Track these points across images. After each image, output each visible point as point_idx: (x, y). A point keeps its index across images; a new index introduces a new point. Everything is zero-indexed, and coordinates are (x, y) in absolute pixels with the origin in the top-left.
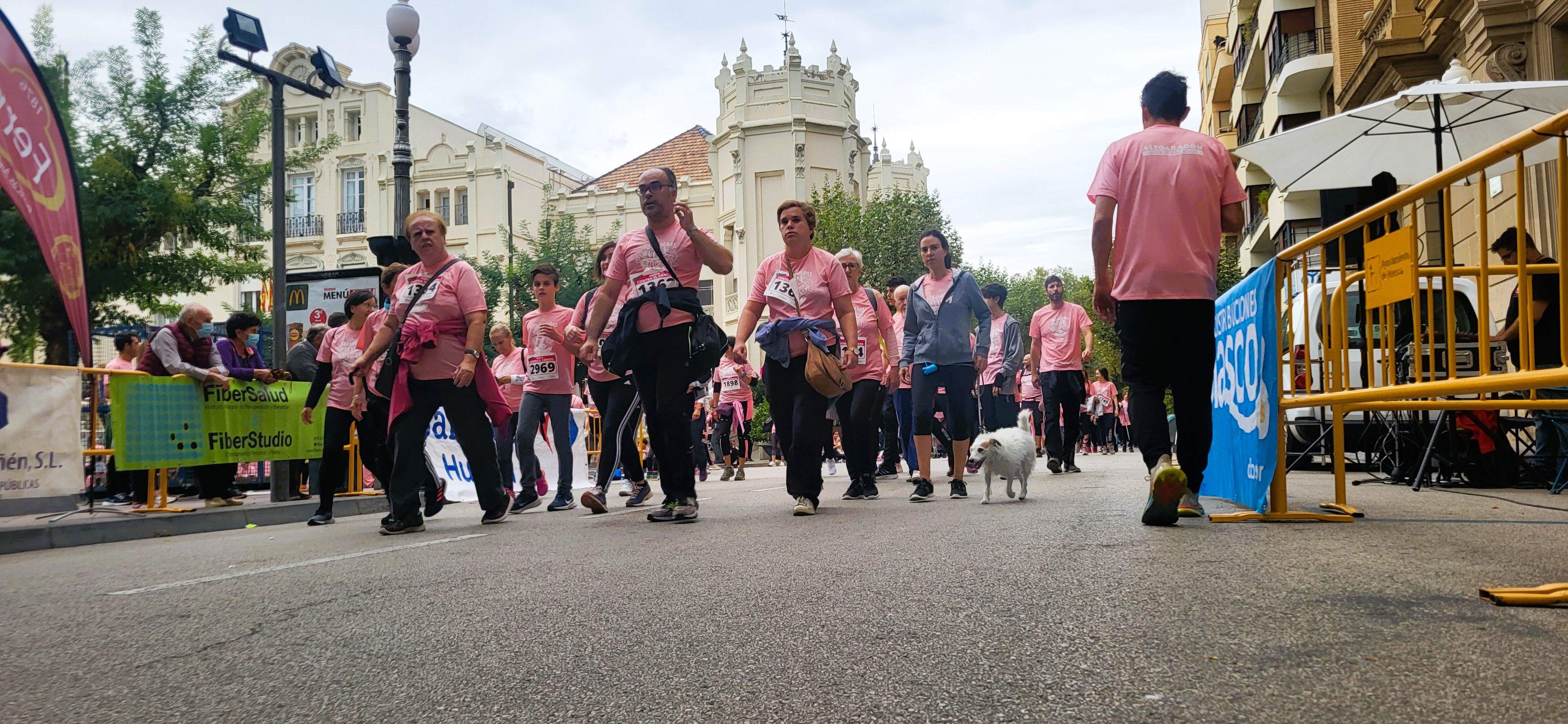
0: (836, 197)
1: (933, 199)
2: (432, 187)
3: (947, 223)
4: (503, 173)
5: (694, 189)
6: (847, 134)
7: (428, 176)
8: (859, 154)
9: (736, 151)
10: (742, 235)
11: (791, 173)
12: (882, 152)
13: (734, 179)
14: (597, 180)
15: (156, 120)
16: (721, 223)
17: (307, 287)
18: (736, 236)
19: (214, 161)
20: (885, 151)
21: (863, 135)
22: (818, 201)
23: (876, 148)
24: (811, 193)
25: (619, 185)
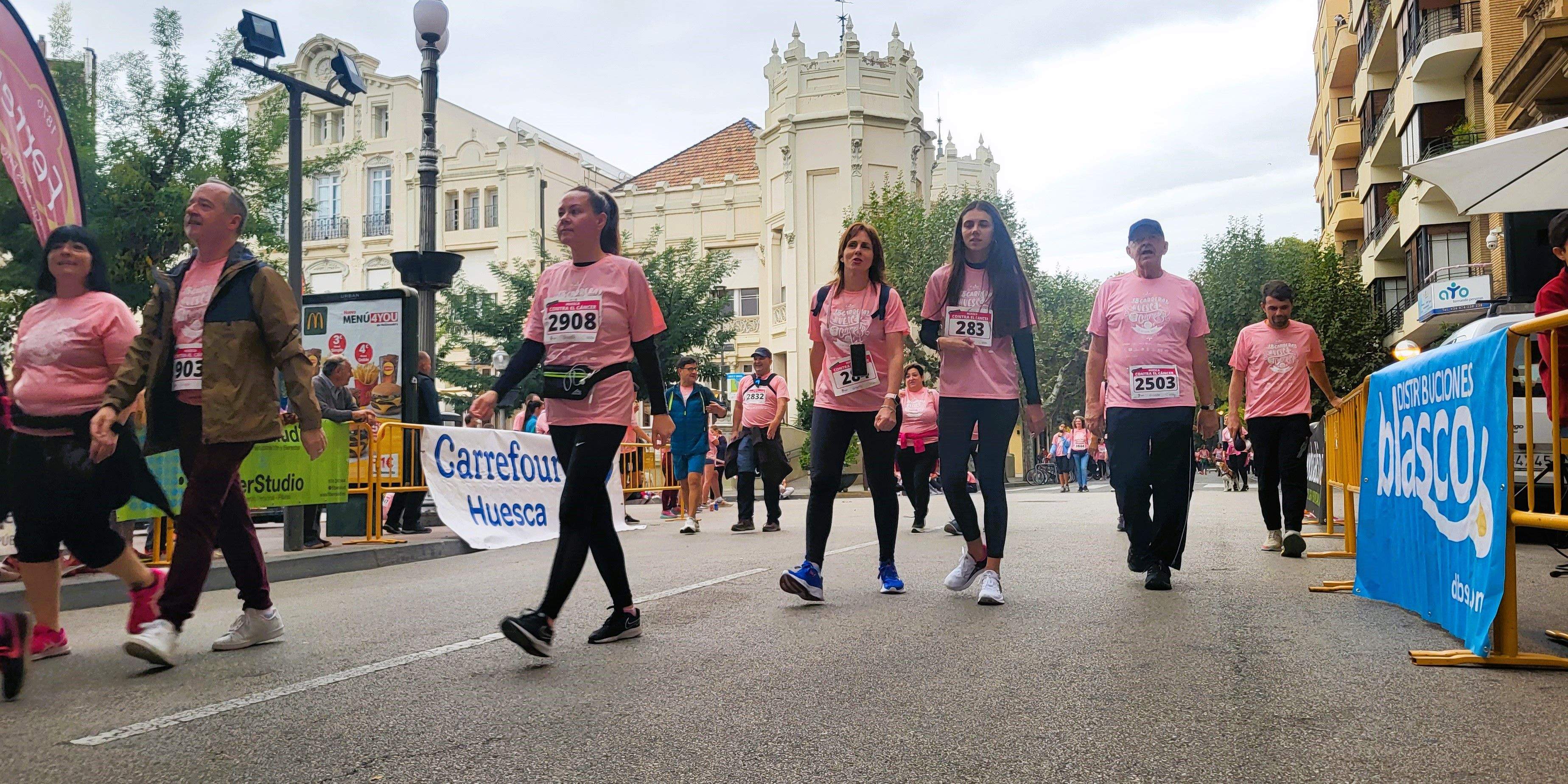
0: (897, 198)
1: (1007, 200)
2: (460, 187)
3: (1021, 228)
4: (535, 172)
5: (740, 188)
6: (909, 127)
7: (457, 175)
8: (922, 149)
9: (787, 147)
10: (791, 239)
11: (846, 171)
12: (947, 146)
13: (783, 177)
14: (635, 178)
15: (175, 125)
16: (769, 225)
17: (325, 310)
18: (785, 241)
19: (234, 168)
20: (950, 144)
21: (927, 127)
22: (877, 203)
23: (940, 142)
24: (868, 194)
25: (659, 184)
